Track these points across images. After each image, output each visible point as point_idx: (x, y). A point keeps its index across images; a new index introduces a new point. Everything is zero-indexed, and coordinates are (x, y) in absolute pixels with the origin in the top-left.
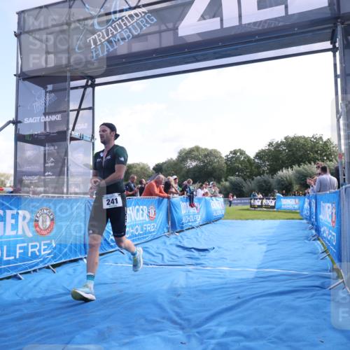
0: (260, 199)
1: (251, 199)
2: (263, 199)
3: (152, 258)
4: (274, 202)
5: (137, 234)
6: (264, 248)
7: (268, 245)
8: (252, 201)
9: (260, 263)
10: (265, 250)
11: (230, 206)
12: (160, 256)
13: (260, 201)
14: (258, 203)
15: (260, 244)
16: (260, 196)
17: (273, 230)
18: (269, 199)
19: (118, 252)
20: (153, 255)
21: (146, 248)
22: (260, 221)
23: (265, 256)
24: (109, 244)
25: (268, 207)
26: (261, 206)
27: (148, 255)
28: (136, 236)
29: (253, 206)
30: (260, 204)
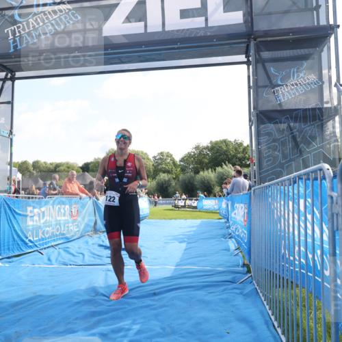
0: (183, 199)
1: (175, 200)
2: (186, 200)
3: (72, 258)
4: (196, 202)
5: (58, 233)
6: (184, 245)
7: (188, 243)
8: (176, 202)
9: (179, 260)
10: (184, 248)
11: (155, 205)
12: (81, 255)
13: (183, 202)
14: (181, 203)
15: (180, 242)
16: (184, 197)
17: (194, 229)
18: (192, 200)
19: (36, 253)
20: (74, 255)
21: (68, 248)
22: (182, 220)
23: (184, 254)
24: (26, 244)
25: (190, 207)
26: (184, 207)
27: (68, 256)
28: (57, 235)
29: (176, 206)
30: (183, 204)
